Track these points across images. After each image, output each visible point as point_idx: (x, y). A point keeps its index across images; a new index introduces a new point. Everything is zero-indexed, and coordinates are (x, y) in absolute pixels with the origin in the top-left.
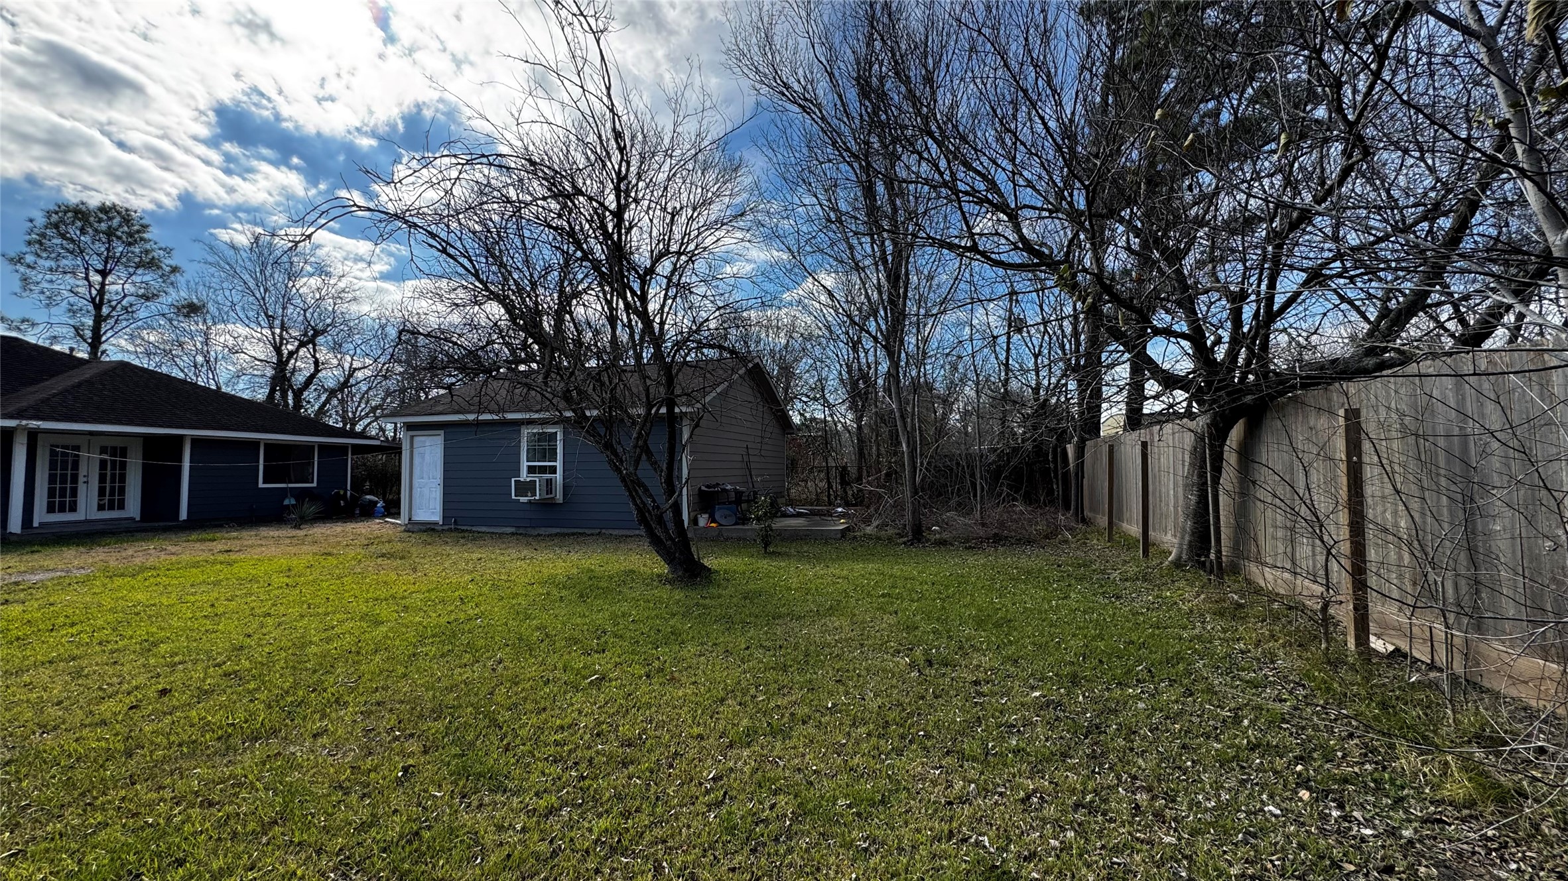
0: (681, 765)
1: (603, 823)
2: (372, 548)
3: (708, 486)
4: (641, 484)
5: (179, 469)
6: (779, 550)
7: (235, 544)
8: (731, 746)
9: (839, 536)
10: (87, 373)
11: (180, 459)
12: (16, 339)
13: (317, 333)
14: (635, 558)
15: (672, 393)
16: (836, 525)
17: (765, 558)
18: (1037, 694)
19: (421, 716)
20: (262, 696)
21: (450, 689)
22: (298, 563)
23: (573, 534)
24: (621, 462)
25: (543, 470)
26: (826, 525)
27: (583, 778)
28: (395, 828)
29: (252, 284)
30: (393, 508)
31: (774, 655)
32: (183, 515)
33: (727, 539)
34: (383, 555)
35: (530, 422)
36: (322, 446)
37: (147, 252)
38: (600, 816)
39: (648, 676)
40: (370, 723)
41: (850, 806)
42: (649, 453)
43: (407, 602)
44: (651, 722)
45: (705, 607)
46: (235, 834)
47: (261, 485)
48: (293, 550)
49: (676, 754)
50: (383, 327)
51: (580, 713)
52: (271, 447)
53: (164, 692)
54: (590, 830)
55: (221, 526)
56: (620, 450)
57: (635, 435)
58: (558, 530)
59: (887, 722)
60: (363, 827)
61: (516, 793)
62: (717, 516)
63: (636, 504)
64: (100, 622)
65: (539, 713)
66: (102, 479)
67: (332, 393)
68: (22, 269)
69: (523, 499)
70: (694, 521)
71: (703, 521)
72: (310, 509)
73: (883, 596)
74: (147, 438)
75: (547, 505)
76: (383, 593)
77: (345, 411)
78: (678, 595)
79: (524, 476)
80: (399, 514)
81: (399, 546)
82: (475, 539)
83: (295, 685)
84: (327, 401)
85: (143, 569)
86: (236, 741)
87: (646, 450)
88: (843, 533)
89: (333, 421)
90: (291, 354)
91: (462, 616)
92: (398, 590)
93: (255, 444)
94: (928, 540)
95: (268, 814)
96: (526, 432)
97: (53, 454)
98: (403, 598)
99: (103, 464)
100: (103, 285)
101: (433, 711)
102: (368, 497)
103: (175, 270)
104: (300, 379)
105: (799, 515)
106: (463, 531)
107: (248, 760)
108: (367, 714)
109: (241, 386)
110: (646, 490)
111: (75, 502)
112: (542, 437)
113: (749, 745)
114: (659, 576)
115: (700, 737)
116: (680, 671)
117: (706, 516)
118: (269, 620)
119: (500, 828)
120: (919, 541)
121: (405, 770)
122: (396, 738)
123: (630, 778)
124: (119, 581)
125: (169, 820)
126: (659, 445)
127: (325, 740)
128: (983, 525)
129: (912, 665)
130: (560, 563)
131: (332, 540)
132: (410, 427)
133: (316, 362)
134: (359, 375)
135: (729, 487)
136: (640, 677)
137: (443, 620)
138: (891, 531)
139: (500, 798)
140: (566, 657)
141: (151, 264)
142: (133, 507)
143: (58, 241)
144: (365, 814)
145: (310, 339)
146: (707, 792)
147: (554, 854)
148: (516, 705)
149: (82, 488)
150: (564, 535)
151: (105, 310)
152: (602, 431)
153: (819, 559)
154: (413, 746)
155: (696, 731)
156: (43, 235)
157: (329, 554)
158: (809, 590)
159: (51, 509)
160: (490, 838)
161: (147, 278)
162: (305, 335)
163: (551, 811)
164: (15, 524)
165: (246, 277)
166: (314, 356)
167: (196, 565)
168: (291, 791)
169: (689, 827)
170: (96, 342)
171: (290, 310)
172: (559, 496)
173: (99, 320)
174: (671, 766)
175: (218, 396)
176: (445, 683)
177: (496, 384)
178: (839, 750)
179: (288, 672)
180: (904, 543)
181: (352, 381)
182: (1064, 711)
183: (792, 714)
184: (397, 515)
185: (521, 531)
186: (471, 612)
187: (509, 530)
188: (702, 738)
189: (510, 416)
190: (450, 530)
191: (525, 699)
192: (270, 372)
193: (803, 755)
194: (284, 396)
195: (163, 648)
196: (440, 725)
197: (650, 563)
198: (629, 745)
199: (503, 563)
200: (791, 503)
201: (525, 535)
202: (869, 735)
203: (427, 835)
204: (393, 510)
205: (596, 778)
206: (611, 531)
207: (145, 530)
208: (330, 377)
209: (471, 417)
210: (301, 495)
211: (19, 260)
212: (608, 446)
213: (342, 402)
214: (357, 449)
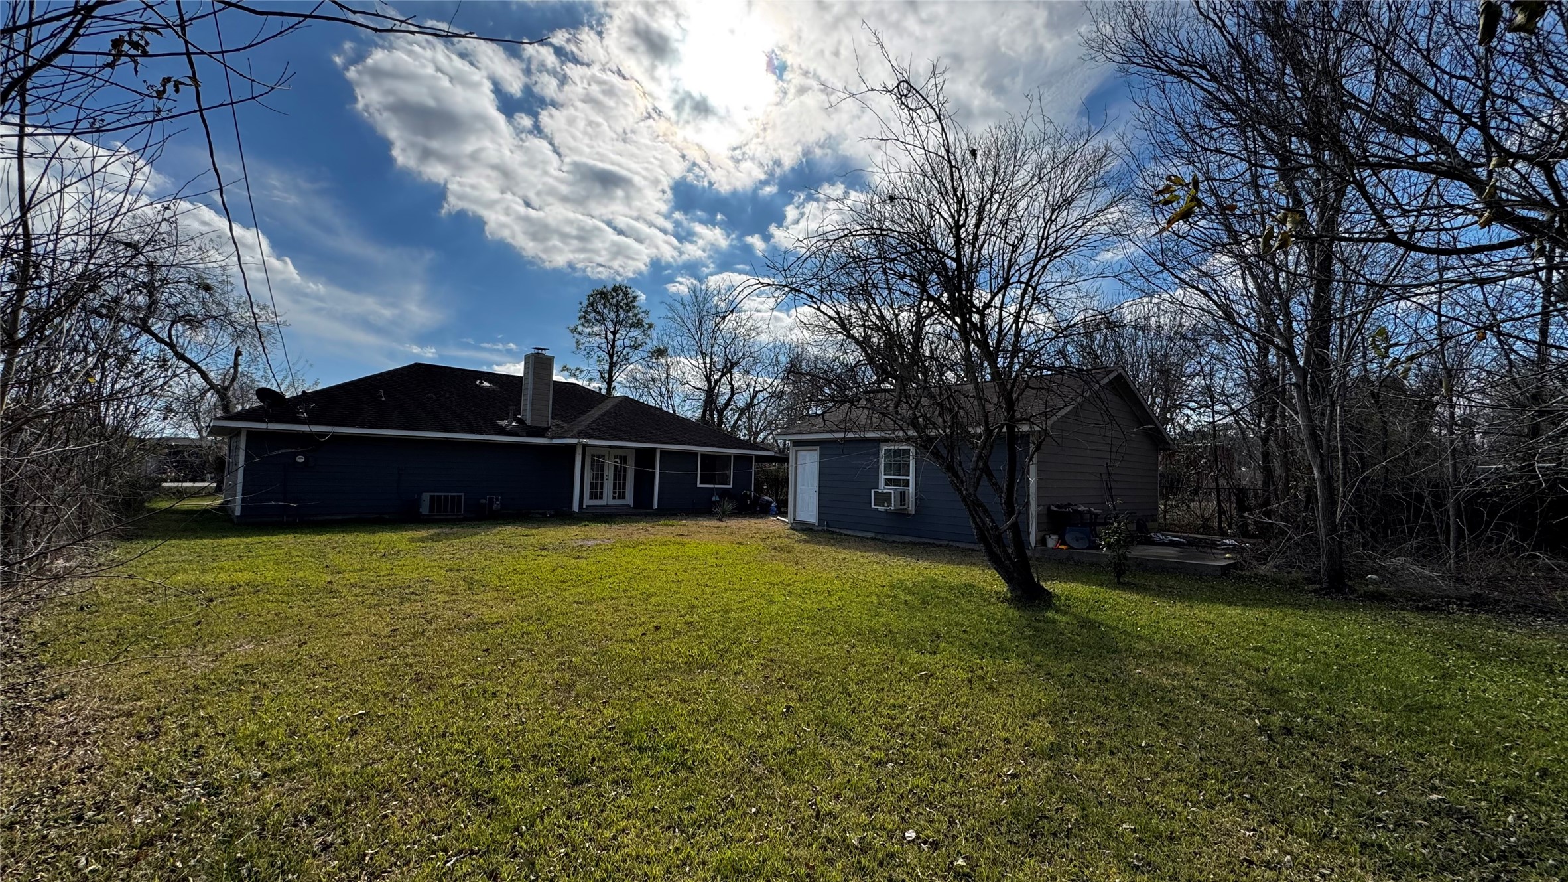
0: (985, 758)
1: (917, 781)
2: (768, 541)
3: (1057, 506)
4: (981, 505)
5: (653, 474)
6: (1136, 581)
7: (684, 530)
8: (1033, 755)
9: (1219, 573)
10: (606, 406)
11: (654, 467)
12: (575, 384)
13: (733, 365)
14: (976, 572)
15: (1013, 416)
16: (1216, 560)
17: (1115, 588)
18: (1434, 797)
19: (798, 675)
20: (706, 641)
21: (818, 660)
22: (723, 549)
23: (924, 543)
24: (962, 483)
25: (897, 483)
26: (1203, 559)
27: (906, 746)
28: (781, 743)
29: (693, 331)
30: (782, 509)
31: (1097, 687)
32: (656, 506)
33: (1077, 563)
34: (775, 548)
35: (886, 440)
36: (737, 457)
37: (635, 315)
38: (914, 776)
39: (970, 681)
40: (767, 672)
41: (1134, 831)
42: (990, 475)
43: (791, 588)
44: (966, 718)
45: (1036, 629)
46: (697, 722)
47: (699, 485)
48: (718, 537)
49: (983, 748)
50: (777, 355)
51: (909, 698)
52: (705, 457)
53: (657, 628)
54: (907, 783)
55: (675, 515)
56: (961, 473)
57: (974, 459)
58: (910, 539)
59: (1206, 775)
60: (763, 737)
61: (859, 743)
62: (1068, 538)
63: (975, 522)
64: (622, 578)
65: (878, 691)
66: (615, 479)
67: (742, 412)
68: (577, 335)
69: (881, 509)
70: (1042, 541)
71: (1052, 541)
72: (728, 506)
73: (1256, 649)
74: (637, 450)
75: (900, 515)
76: (775, 579)
77: (750, 426)
78: (1013, 613)
79: (882, 488)
80: (786, 513)
81: (786, 541)
82: (841, 541)
83: (724, 638)
84: (739, 419)
85: (639, 544)
86: (694, 667)
87: (987, 471)
88: (1225, 569)
89: (743, 435)
90: (717, 381)
91: (829, 606)
92: (786, 578)
93: (695, 454)
94: (1353, 591)
95: (713, 716)
96: (884, 448)
97: (593, 460)
98: (789, 585)
99: (615, 467)
100: (614, 341)
101: (806, 673)
102: (766, 498)
103: (650, 326)
104: (722, 400)
105: (1172, 544)
106: (833, 533)
107: (701, 681)
108: (765, 666)
109: (686, 408)
110: (985, 511)
111: (602, 493)
112: (897, 453)
113: (1050, 758)
114: (997, 593)
115: (1007, 741)
116: (1000, 683)
117: (1055, 537)
118: (708, 590)
119: (845, 763)
120: (1339, 591)
121: (788, 708)
122: (782, 687)
123: (942, 756)
124: (628, 551)
125: (667, 703)
126: (1000, 468)
127: (741, 678)
128: (1458, 580)
129: (1261, 730)
130: (908, 570)
131: (743, 532)
132: (796, 443)
133: (732, 388)
134: (760, 397)
135: (1082, 508)
136: (963, 681)
137: (815, 607)
138: (1295, 574)
139: (845, 743)
140: (903, 651)
141: (638, 324)
142: (629, 499)
143: (593, 314)
144: (764, 729)
145: (727, 370)
146: (1004, 783)
147: (879, 790)
148: (862, 681)
149: (605, 482)
150: (914, 543)
151: (615, 359)
152: (944, 453)
153: (1182, 596)
154: (793, 695)
155: (1004, 735)
156: (586, 312)
157: (741, 543)
158: (1159, 629)
159: (591, 498)
160: (838, 766)
161: (636, 334)
162: (725, 367)
163: (879, 762)
164: (576, 508)
165: (690, 325)
166: (731, 384)
167: (665, 544)
168: (724, 704)
169: (982, 803)
170: (610, 381)
171: (716, 347)
172: (912, 509)
173: (612, 365)
174: (977, 757)
175: (674, 420)
176: (814, 655)
177: (859, 412)
178: (1141, 785)
179: (719, 628)
180: (1315, 591)
181: (756, 401)
182: (1473, 826)
183: (1099, 743)
184: (785, 514)
185: (879, 536)
186: (834, 603)
187: (869, 535)
188: (1009, 742)
189: (870, 435)
190: (823, 531)
191: (869, 679)
192: (703, 396)
193: (1102, 780)
194: (712, 415)
195: (653, 599)
196: (808, 683)
197: (991, 581)
198: (945, 732)
199: (861, 565)
200: (1166, 528)
201: (882, 541)
202: (1180, 781)
203: (799, 753)
204: (783, 509)
205: (916, 748)
206: (958, 544)
207: (635, 515)
208: (741, 400)
209: (840, 435)
210: (723, 494)
211: (574, 330)
212: (950, 468)
213: (749, 419)
214: (760, 459)
